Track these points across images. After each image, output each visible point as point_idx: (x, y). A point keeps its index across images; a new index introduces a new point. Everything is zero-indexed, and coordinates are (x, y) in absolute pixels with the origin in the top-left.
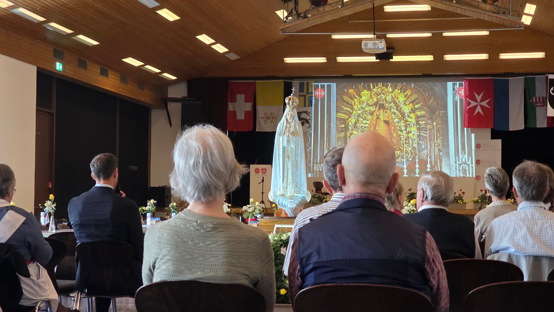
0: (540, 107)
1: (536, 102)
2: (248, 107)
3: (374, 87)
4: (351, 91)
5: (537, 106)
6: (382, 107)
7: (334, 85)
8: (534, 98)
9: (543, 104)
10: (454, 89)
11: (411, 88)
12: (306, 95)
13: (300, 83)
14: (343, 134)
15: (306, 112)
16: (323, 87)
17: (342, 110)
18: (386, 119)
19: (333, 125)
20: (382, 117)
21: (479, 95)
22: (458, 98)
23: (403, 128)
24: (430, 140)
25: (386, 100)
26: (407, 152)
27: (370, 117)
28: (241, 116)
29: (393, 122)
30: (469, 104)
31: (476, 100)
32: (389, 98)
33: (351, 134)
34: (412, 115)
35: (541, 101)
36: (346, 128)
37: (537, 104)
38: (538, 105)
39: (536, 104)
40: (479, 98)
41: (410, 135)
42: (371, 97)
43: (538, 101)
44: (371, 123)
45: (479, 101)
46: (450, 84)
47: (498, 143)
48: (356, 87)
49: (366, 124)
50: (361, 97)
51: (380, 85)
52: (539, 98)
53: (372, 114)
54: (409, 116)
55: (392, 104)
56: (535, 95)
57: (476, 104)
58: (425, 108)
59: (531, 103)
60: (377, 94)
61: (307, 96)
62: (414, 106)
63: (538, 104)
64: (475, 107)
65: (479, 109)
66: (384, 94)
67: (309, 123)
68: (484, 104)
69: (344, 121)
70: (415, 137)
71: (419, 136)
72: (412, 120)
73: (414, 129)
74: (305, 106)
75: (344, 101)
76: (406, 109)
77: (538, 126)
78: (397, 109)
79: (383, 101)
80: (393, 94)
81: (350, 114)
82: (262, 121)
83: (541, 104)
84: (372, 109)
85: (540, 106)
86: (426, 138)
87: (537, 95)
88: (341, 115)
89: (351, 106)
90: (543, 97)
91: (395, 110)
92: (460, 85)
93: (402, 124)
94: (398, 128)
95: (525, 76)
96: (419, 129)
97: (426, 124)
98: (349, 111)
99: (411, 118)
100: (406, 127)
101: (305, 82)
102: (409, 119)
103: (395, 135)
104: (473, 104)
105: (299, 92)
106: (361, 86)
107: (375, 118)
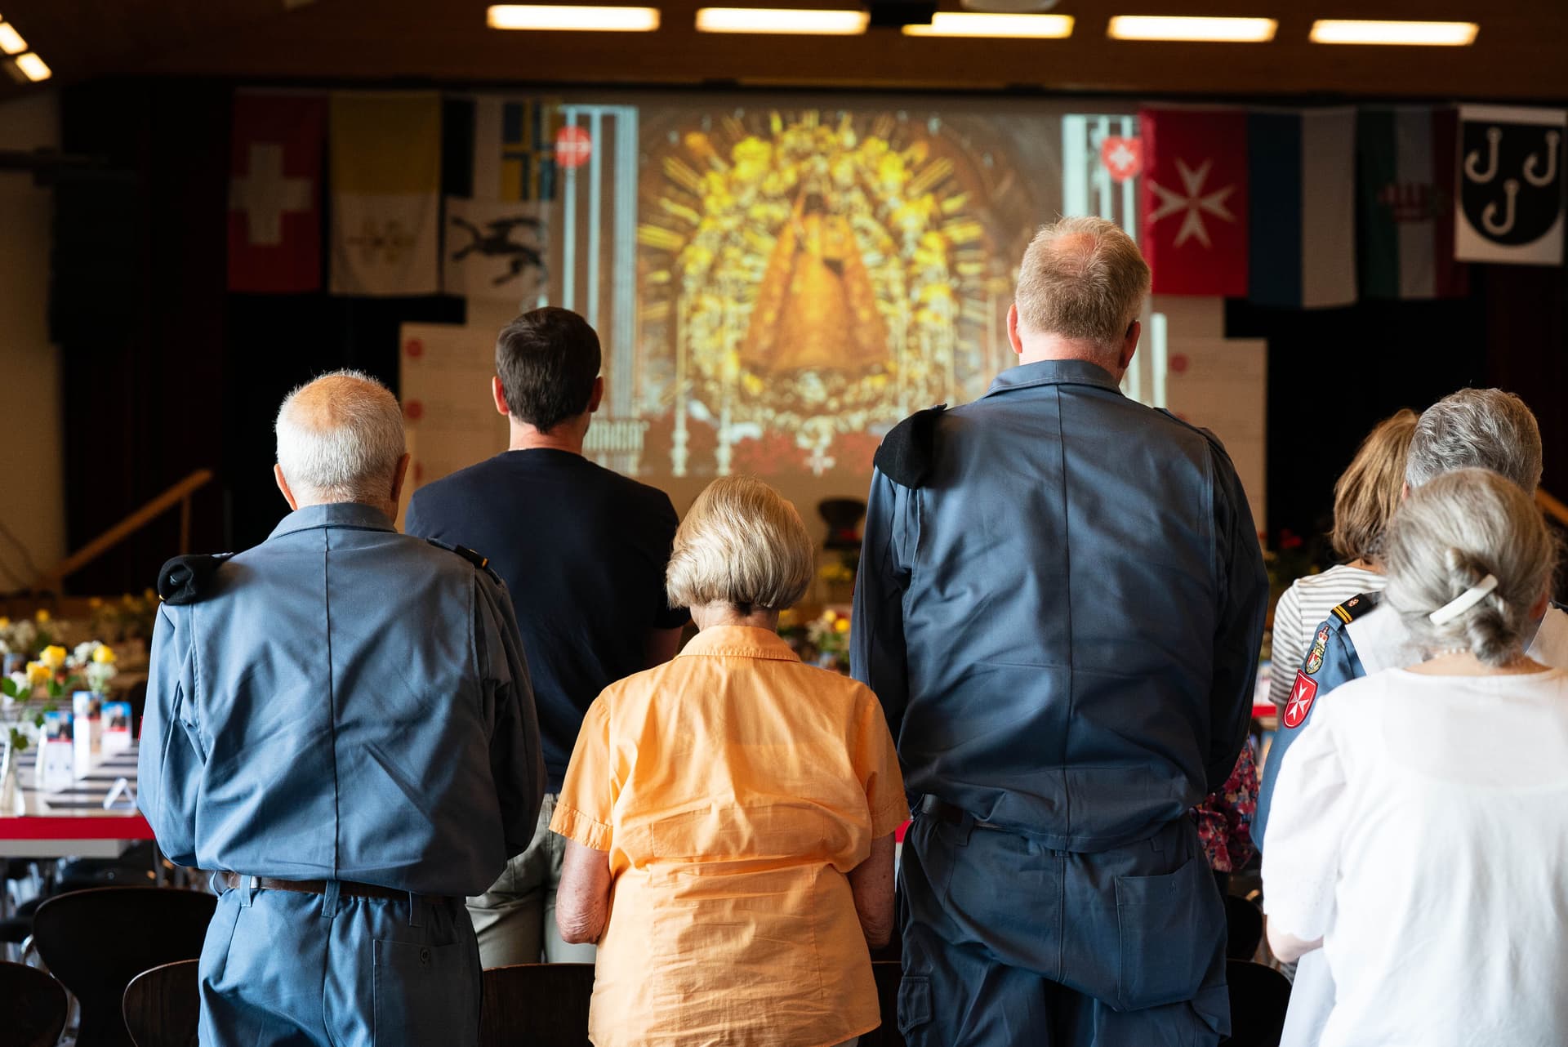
0: (1409, 224)
1: (1398, 205)
2: (296, 195)
3: (785, 127)
4: (695, 140)
5: (1401, 218)
6: (816, 205)
7: (628, 118)
8: (1390, 188)
10: (1089, 144)
11: (928, 136)
12: (529, 154)
13: (506, 104)
14: (660, 310)
15: (529, 221)
16: (584, 122)
17: (662, 213)
18: (833, 253)
19: (624, 274)
20: (814, 246)
21: (1194, 170)
22: (1103, 178)
23: (897, 289)
24: (1001, 334)
25: (831, 179)
26: (911, 382)
27: (767, 243)
28: (266, 232)
29: (859, 265)
30: (1157, 202)
31: (1179, 188)
32: (843, 172)
33: (695, 309)
34: (934, 240)
35: (1415, 199)
36: (675, 287)
37: (1401, 212)
38: (1403, 216)
39: (1396, 212)
40: (1194, 181)
41: (925, 317)
42: (774, 165)
43: (1403, 199)
44: (774, 266)
45: (1193, 193)
46: (1074, 126)
47: (1253, 354)
48: (717, 126)
49: (752, 269)
50: (732, 164)
51: (810, 119)
52: (1409, 187)
53: (776, 230)
54: (919, 244)
55: (856, 197)
56: (1391, 178)
57: (1184, 203)
58: (983, 213)
59: (1377, 205)
60: (798, 156)
62: (938, 202)
63: (1406, 212)
64: (1179, 217)
65: (1193, 226)
66: (824, 154)
67: (540, 264)
68: (1214, 204)
69: (668, 259)
70: (944, 324)
71: (958, 321)
72: (932, 259)
73: (937, 295)
74: (524, 196)
75: (668, 181)
76: (911, 216)
77: (1405, 294)
78: (874, 215)
79: (819, 181)
80: (859, 158)
81: (689, 232)
82: (354, 253)
83: (1415, 212)
84: (779, 212)
85: (1411, 219)
86: (984, 327)
87: (1402, 178)
88: (657, 236)
89: (696, 202)
90: (1420, 187)
91: (863, 219)
92: (1115, 129)
93: (894, 273)
94: (878, 289)
95: (1360, 105)
96: (958, 295)
97: (985, 276)
98: (686, 221)
99: (928, 250)
100: (909, 283)
101: (527, 100)
102: (921, 256)
103: (864, 315)
104: (1172, 202)
105: (504, 142)
106: (733, 123)
107: (788, 247)
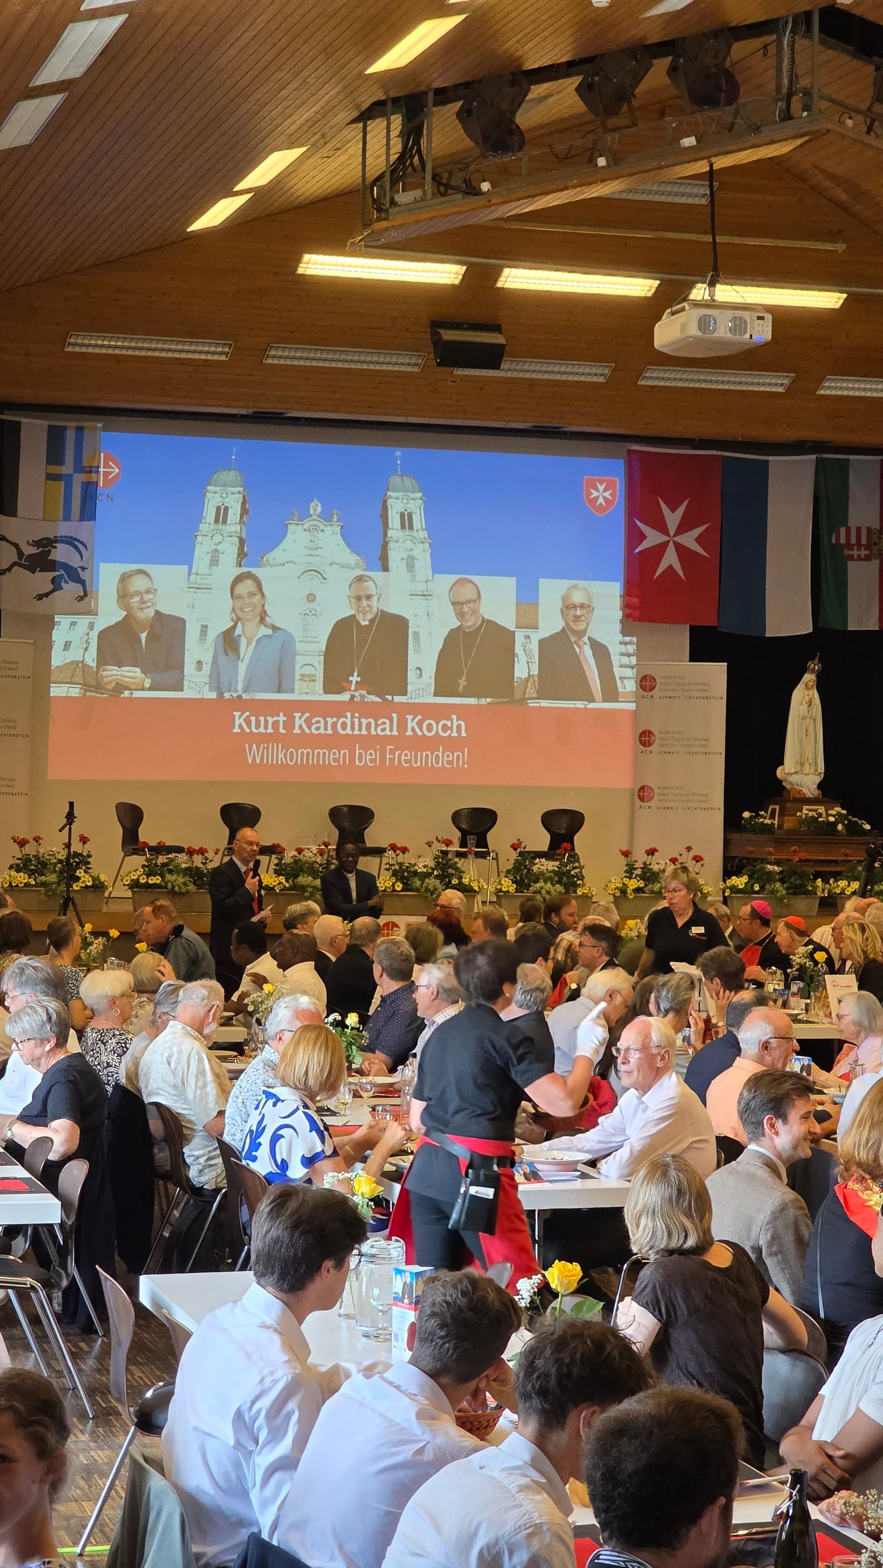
0: (858, 563)
1: (848, 545)
5: (851, 558)
8: (843, 530)
9: (867, 552)
12: (72, 475)
13: (49, 426)
15: (71, 541)
21: (673, 510)
30: (641, 537)
31: (662, 527)
35: (864, 541)
37: (851, 553)
38: (853, 556)
39: (847, 552)
40: (673, 518)
43: (853, 541)
45: (672, 530)
52: (859, 530)
56: (844, 520)
57: (664, 538)
59: (831, 545)
61: (79, 479)
63: (855, 553)
64: (661, 549)
65: (671, 559)
67: (82, 582)
68: (689, 540)
74: (67, 517)
77: (852, 626)
83: (863, 552)
85: (859, 558)
87: (853, 521)
90: (869, 530)
95: (820, 453)
104: (653, 538)
105: (47, 463)
